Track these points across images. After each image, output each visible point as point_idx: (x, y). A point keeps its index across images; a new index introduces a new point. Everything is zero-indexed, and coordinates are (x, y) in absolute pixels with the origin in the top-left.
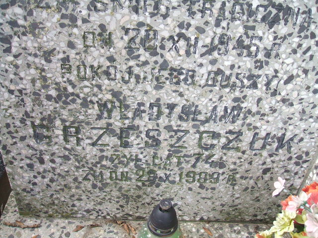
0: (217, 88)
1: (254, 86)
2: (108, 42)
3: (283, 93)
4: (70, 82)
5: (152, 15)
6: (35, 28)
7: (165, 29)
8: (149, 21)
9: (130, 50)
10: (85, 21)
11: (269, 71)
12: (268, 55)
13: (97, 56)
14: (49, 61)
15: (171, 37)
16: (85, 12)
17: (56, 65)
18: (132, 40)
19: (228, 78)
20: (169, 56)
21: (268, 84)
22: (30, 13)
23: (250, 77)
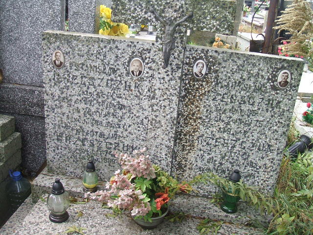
0: (109, 127)
1: (119, 127)
2: (79, 112)
3: (129, 130)
4: (69, 122)
5: (90, 105)
6: (61, 107)
7: (93, 109)
8: (89, 107)
9: (85, 114)
10: (73, 106)
11: (123, 123)
12: (121, 118)
13: (76, 116)
14: (63, 116)
15: (95, 112)
16: (73, 104)
17: (65, 117)
18: (85, 112)
19: (112, 124)
20: (95, 117)
21: (123, 127)
22: (60, 103)
23: (118, 125)
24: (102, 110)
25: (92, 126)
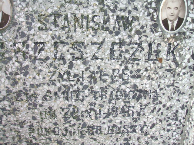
0: (114, 134)
1: (134, 131)
2: (53, 115)
3: (151, 133)
4: (34, 137)
5: (76, 100)
6: (15, 111)
7: (83, 107)
8: (74, 103)
9: (65, 119)
10: (41, 106)
11: (141, 122)
12: (139, 114)
13: (48, 123)
14: (22, 127)
15: (87, 111)
16: (41, 102)
17: (26, 129)
18: (66, 113)
19: (120, 129)
20: (87, 120)
21: (142, 130)
22: (13, 104)
23: (131, 127)
24: (101, 106)
25: (82, 137)
